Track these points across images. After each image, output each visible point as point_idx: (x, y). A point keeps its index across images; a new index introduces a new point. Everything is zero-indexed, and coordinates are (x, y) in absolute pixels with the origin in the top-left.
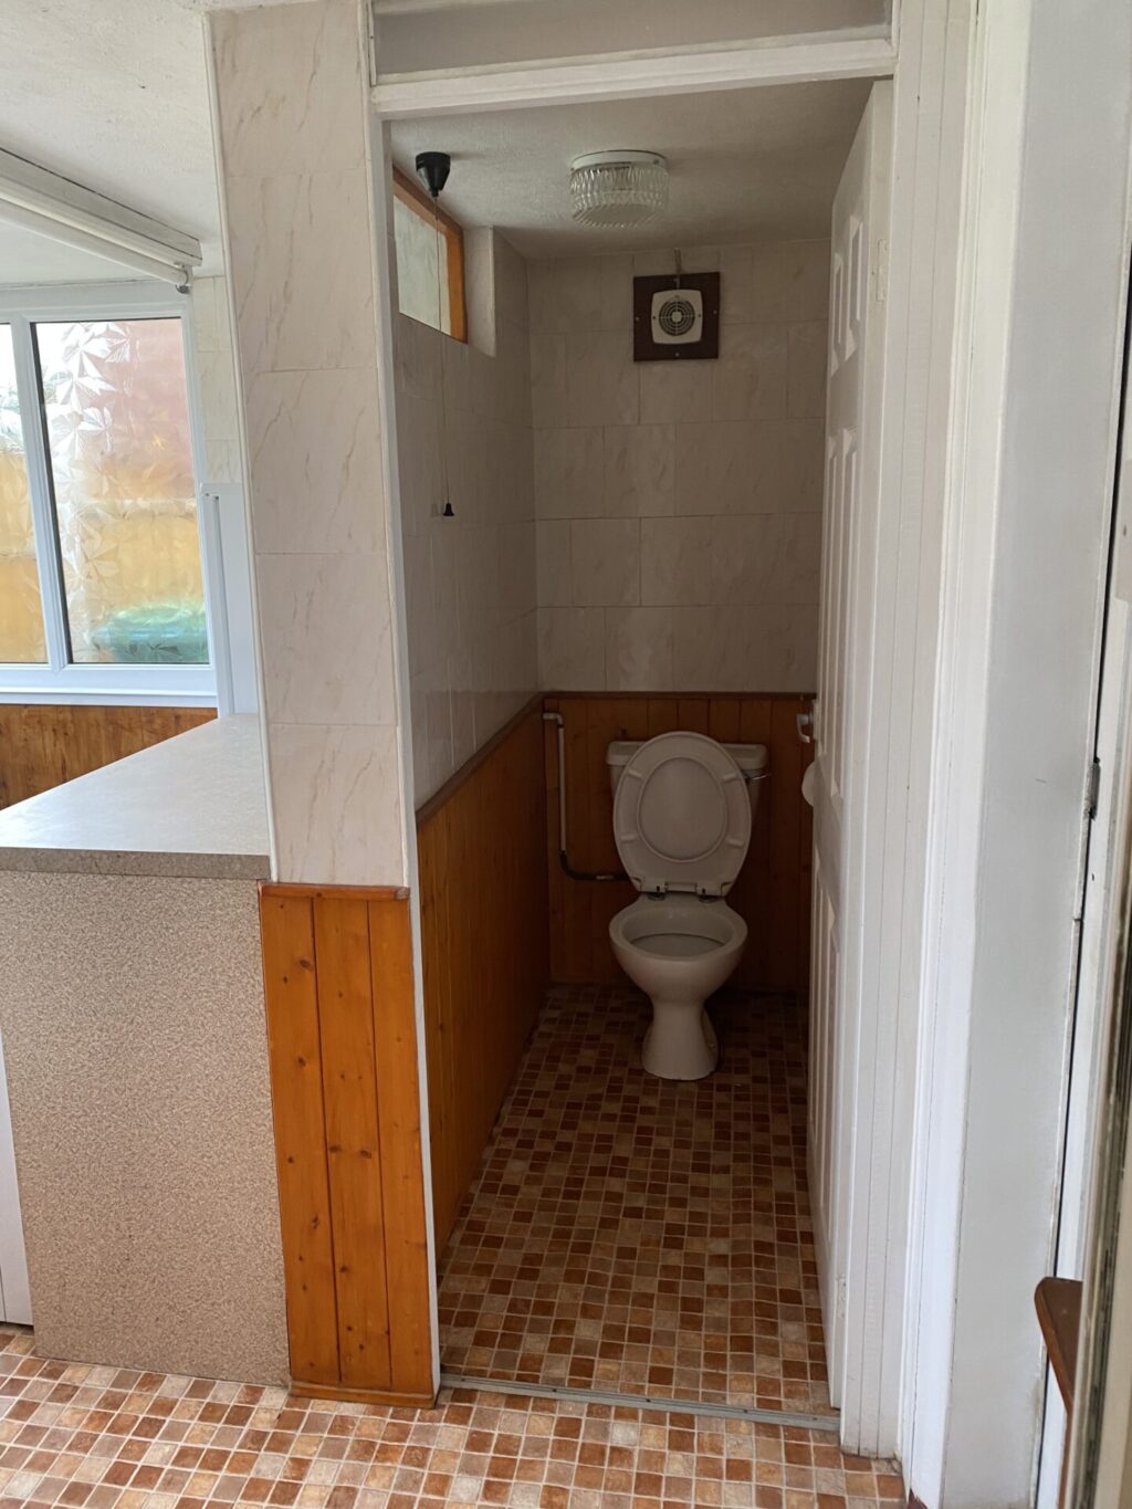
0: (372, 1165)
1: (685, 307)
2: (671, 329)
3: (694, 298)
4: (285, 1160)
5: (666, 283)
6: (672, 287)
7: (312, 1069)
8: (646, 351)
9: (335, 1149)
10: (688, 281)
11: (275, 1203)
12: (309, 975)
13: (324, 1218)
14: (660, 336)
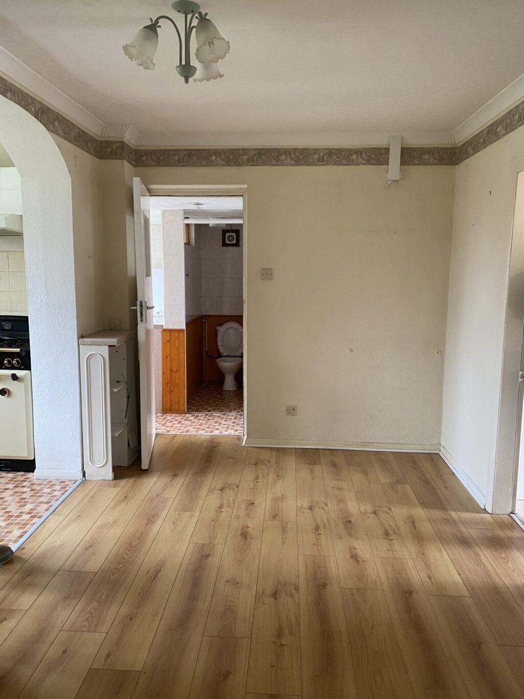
0: (177, 373)
1: (232, 236)
2: (229, 240)
3: (234, 235)
4: (164, 373)
5: (228, 231)
6: (230, 232)
7: (169, 358)
8: (224, 244)
9: (172, 371)
10: (233, 231)
11: (161, 381)
12: (169, 343)
13: (169, 383)
14: (227, 242)
